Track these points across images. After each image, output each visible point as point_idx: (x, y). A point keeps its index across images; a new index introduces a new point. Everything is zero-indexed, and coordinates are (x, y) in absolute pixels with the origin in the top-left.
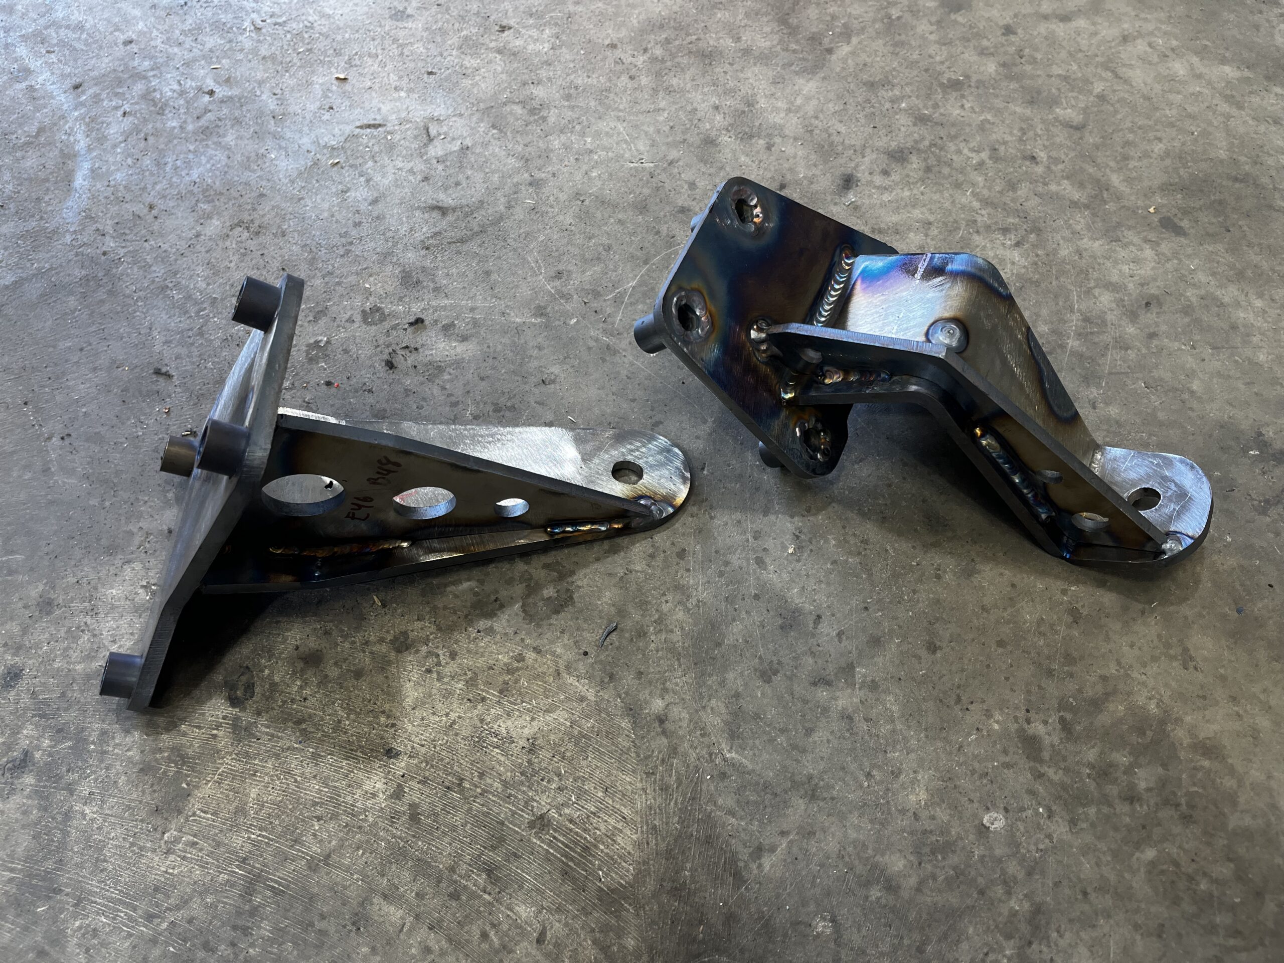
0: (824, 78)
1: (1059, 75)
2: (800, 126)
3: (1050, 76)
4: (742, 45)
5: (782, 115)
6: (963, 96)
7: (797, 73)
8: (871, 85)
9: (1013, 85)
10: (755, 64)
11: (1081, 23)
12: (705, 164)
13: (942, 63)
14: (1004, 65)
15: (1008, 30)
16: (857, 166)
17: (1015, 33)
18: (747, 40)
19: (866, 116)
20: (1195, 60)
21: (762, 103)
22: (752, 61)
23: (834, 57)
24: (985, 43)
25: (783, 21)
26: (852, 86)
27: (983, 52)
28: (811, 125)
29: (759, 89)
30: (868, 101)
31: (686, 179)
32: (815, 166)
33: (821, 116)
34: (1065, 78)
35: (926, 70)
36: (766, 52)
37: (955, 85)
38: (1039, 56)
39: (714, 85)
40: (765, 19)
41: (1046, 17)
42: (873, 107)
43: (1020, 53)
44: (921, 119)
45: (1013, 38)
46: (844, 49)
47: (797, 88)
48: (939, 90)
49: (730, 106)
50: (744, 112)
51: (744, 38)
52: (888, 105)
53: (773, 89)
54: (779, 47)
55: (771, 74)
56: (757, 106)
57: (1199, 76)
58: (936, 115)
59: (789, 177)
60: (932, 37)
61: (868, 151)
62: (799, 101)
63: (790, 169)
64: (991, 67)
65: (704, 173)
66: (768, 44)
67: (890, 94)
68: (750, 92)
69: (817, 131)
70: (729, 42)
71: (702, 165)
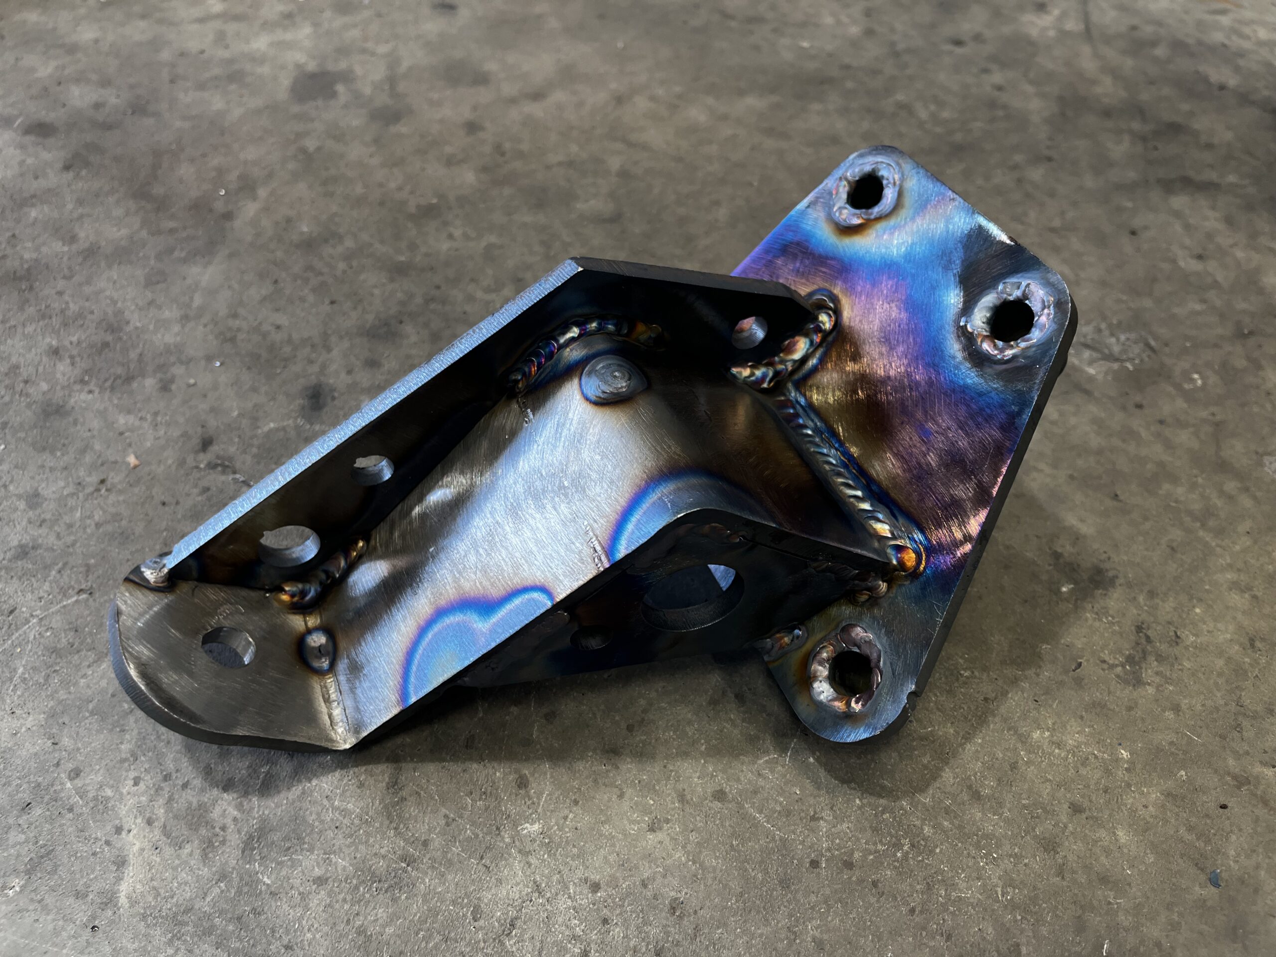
0: (231, 256)
1: (560, 164)
2: (210, 337)
3: (548, 167)
4: (82, 244)
5: (176, 328)
6: (446, 224)
7: (185, 261)
8: (309, 245)
9: (507, 191)
10: (110, 267)
11: (559, 96)
12: (52, 452)
13: (400, 189)
14: (485, 169)
15: (472, 127)
16: (323, 367)
17: (482, 128)
18: (87, 237)
19: (314, 290)
20: (710, 101)
21: (136, 320)
22: (103, 264)
23: (237, 223)
24: (448, 149)
25: (141, 194)
26: (279, 254)
27: (450, 162)
28: (230, 329)
29: (125, 300)
30: (309, 268)
31: (21, 491)
32: (254, 389)
33: (242, 311)
34: (570, 164)
35: (382, 204)
36: (123, 243)
37: (428, 212)
38: (525, 147)
39: (43, 317)
40: (111, 200)
41: (513, 101)
42: (321, 274)
43: (499, 149)
44: (399, 271)
45: (481, 135)
46: (250, 209)
47: (189, 281)
48: (410, 225)
49: (79, 343)
50: (106, 345)
51: (82, 235)
52: (342, 266)
53: (149, 295)
54: (144, 233)
55: (140, 273)
56: (128, 329)
57: (725, 118)
58: (418, 259)
59: (212, 423)
60: (375, 161)
61: (334, 339)
62: (198, 301)
63: (213, 410)
64: (468, 177)
65: (52, 469)
66: (124, 232)
67: (340, 249)
68: (110, 311)
69: (241, 336)
70: (58, 246)
71: (46, 456)
